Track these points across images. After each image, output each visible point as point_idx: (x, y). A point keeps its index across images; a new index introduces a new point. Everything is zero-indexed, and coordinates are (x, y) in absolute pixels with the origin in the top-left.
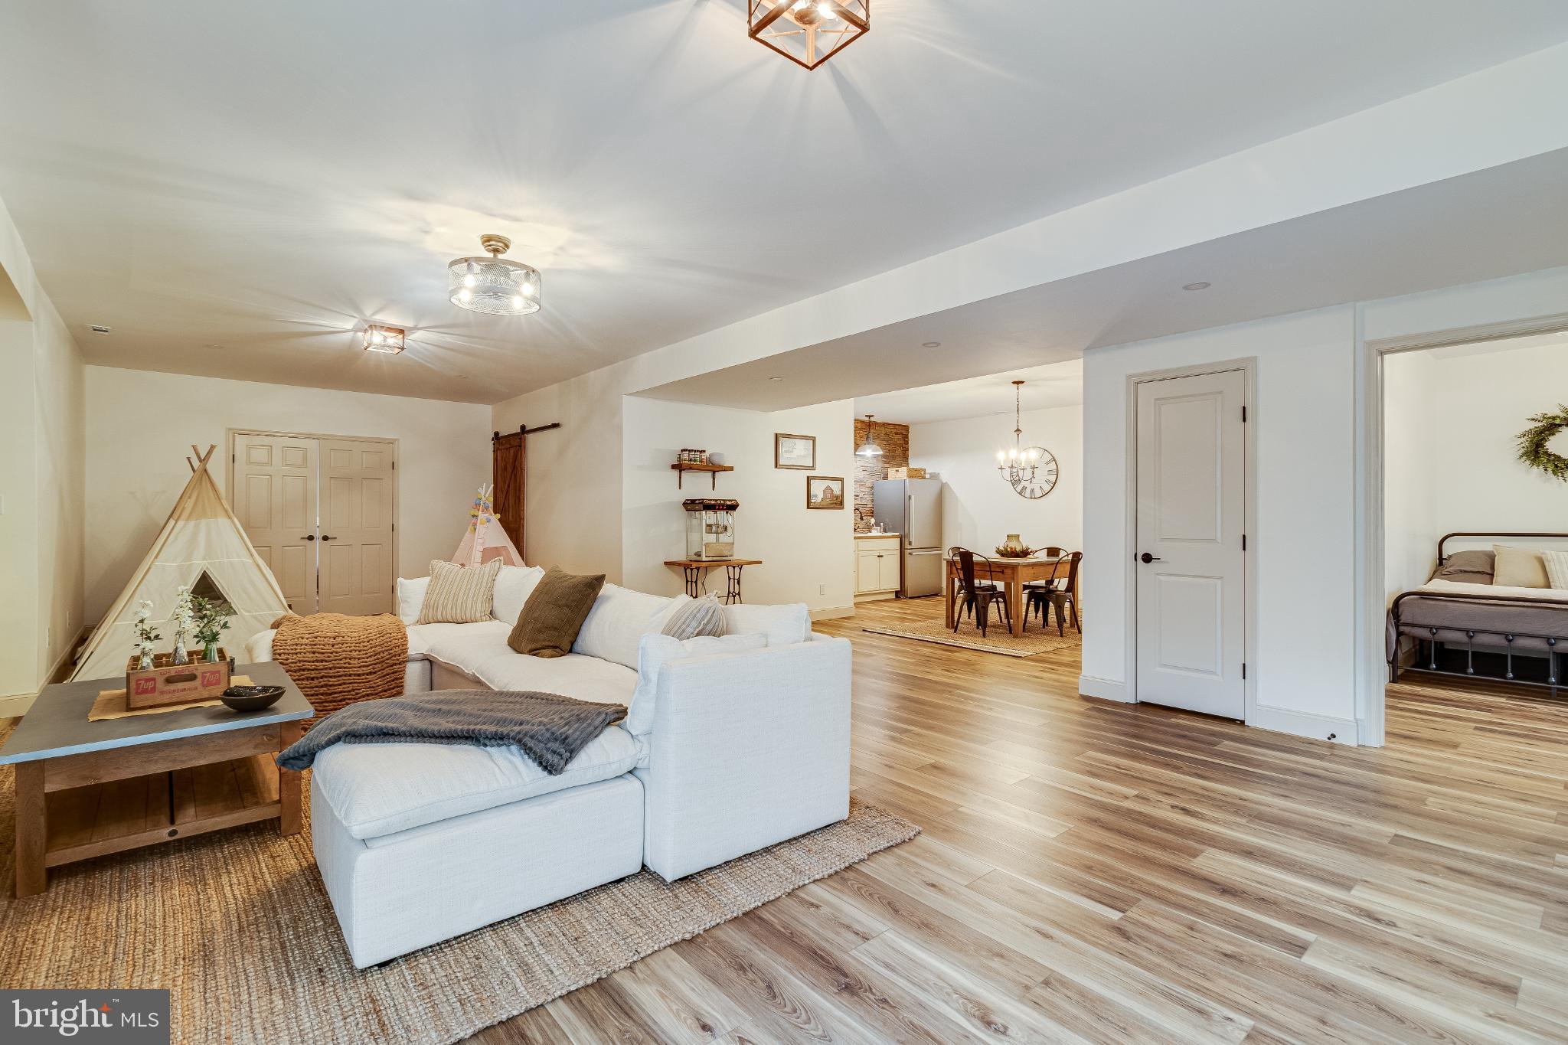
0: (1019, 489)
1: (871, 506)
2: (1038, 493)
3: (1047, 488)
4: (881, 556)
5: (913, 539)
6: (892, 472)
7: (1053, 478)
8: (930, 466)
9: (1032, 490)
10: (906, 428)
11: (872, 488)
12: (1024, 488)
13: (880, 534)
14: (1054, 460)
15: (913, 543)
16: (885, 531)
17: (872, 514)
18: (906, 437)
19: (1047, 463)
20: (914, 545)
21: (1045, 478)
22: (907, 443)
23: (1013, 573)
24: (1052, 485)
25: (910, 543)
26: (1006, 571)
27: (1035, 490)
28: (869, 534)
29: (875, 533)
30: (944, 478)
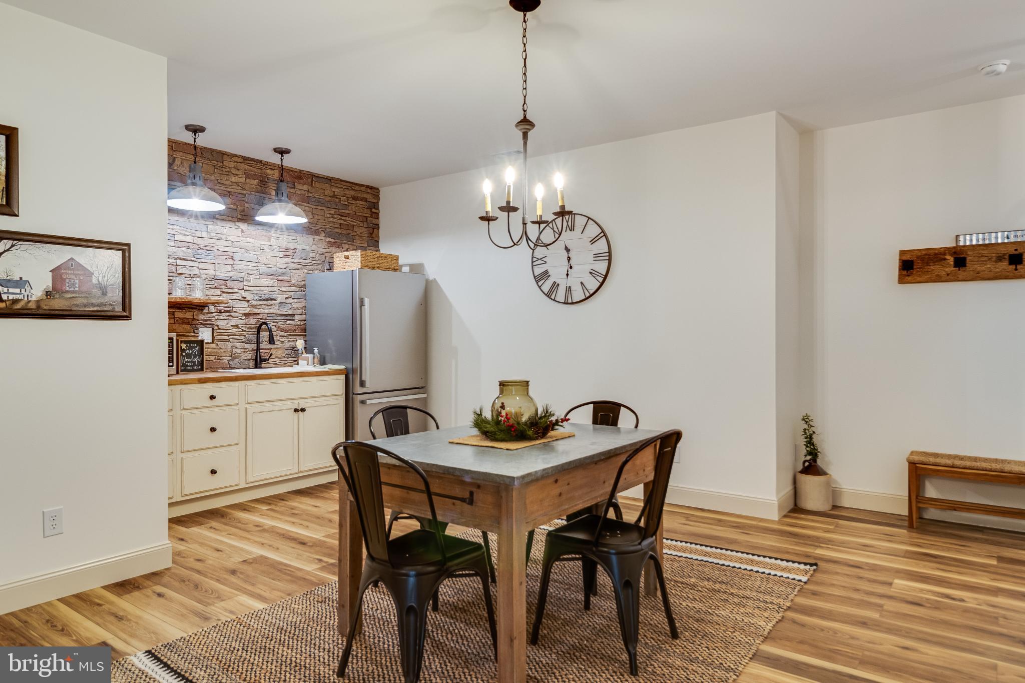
0: (546, 287)
1: (303, 317)
2: (578, 295)
3: (592, 285)
4: (303, 410)
5: (367, 377)
6: (339, 258)
7: (602, 267)
8: (407, 254)
9: (569, 289)
10: (374, 191)
11: (303, 287)
12: (555, 286)
13: (310, 369)
14: (605, 235)
15: (368, 384)
16: (323, 362)
17: (303, 332)
18: (375, 205)
19: (593, 241)
20: (369, 387)
21: (588, 268)
22: (376, 216)
23: (498, 505)
24: (601, 280)
25: (362, 384)
26: (479, 496)
27: (572, 288)
28: (296, 369)
29: (304, 366)
30: (431, 272)
